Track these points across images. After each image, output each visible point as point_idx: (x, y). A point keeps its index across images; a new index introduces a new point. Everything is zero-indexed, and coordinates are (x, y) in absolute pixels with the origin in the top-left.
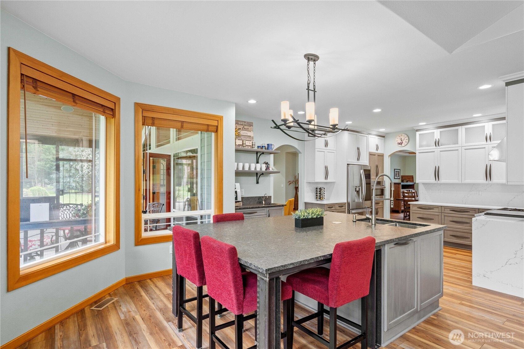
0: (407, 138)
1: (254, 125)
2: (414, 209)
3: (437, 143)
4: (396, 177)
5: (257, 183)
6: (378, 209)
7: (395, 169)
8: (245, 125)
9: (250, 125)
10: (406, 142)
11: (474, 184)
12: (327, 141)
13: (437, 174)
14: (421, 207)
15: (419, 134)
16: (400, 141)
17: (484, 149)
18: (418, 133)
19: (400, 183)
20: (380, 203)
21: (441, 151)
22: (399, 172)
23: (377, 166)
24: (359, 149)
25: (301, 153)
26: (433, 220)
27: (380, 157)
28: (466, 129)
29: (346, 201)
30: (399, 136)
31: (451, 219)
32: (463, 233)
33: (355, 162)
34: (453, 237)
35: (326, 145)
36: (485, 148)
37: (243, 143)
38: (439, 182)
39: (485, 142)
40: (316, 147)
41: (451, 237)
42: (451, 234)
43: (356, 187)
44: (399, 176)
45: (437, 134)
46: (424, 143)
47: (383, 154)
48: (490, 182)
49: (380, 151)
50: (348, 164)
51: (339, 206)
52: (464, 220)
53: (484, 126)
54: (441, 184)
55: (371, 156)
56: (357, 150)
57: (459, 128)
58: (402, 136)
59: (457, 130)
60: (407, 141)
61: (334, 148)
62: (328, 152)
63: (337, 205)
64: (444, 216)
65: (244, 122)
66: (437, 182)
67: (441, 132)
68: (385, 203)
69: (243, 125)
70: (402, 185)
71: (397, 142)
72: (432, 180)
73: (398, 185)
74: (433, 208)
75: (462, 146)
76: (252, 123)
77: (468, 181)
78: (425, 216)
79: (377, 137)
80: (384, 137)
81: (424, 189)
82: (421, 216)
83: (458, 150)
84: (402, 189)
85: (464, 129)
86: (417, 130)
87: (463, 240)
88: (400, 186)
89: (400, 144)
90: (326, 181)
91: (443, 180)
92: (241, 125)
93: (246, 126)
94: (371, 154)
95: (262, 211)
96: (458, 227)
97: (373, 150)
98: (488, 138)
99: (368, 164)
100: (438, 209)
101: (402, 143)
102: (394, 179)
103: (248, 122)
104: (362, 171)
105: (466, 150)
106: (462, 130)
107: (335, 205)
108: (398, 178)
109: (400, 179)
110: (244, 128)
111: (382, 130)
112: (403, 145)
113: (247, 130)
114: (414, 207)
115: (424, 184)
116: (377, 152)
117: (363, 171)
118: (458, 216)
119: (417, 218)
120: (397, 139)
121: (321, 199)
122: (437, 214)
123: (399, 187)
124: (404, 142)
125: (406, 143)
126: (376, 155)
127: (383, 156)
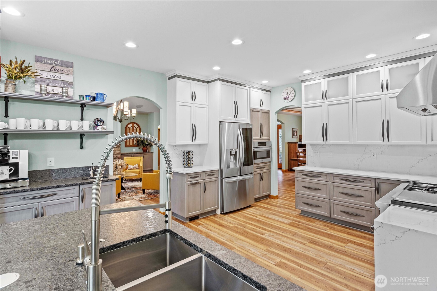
0: (293, 92)
1: (75, 66)
2: (298, 176)
3: (324, 96)
4: (294, 137)
5: (82, 148)
6: (263, 173)
7: (292, 129)
8: (56, 65)
9: (70, 65)
10: (292, 96)
11: (368, 145)
12: (195, 93)
13: (325, 134)
14: (308, 174)
15: (305, 86)
16: (285, 96)
17: (379, 101)
18: (303, 85)
19: (297, 143)
20: (265, 167)
21: (329, 105)
22: (296, 131)
23: (261, 126)
24: (237, 104)
25: (161, 108)
26: (320, 191)
27: (265, 114)
28: (357, 76)
29: (218, 168)
30: (285, 90)
31: (341, 190)
32: (356, 209)
33: (231, 118)
34: (344, 214)
35: (194, 97)
36: (381, 99)
37: (41, 89)
38: (327, 143)
39: (381, 92)
40: (178, 100)
41: (342, 213)
42: (342, 210)
43: (231, 150)
44: (297, 136)
45: (324, 84)
46: (311, 96)
47: (269, 111)
48: (388, 143)
49: (265, 108)
50: (220, 122)
51: (208, 174)
52: (357, 192)
53: (379, 71)
54: (330, 145)
55: (253, 112)
56: (234, 105)
57: (349, 75)
58: (288, 89)
59: (347, 78)
60: (294, 95)
61: (206, 102)
62: (196, 107)
63: (204, 174)
64: (333, 186)
65: (55, 60)
66: (325, 143)
67: (328, 82)
68: (272, 167)
69: (52, 64)
70: (299, 144)
71: (283, 97)
72: (320, 141)
73: (295, 144)
74: (320, 176)
75: (353, 98)
76: (72, 63)
77: (360, 142)
78: (311, 186)
79: (261, 92)
80: (270, 91)
81: (312, 151)
82: (307, 185)
83: (348, 103)
84: (299, 148)
85: (356, 76)
86: (303, 81)
87: (356, 218)
88: (296, 145)
89: (286, 99)
90: (194, 143)
91: (331, 141)
92: (48, 63)
93: (57, 67)
94: (253, 111)
95: (69, 191)
96: (349, 201)
97: (256, 106)
98: (385, 87)
99: (250, 122)
100: (325, 177)
101: (288, 98)
102: (292, 138)
103: (62, 61)
104: (239, 131)
105: (358, 103)
106: (352, 77)
107: (202, 173)
108: (296, 137)
109: (298, 138)
110: (53, 69)
111: (265, 82)
112: (289, 100)
113: (61, 72)
114: (299, 173)
115: (311, 145)
116: (261, 108)
117: (241, 130)
118: (349, 187)
119: (303, 188)
120: (283, 94)
121: (188, 166)
122: (325, 183)
123: (296, 147)
124: (290, 96)
125: (292, 98)
126: (261, 112)
127: (269, 113)
